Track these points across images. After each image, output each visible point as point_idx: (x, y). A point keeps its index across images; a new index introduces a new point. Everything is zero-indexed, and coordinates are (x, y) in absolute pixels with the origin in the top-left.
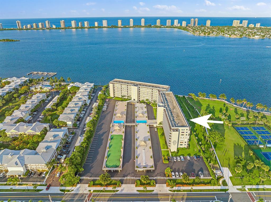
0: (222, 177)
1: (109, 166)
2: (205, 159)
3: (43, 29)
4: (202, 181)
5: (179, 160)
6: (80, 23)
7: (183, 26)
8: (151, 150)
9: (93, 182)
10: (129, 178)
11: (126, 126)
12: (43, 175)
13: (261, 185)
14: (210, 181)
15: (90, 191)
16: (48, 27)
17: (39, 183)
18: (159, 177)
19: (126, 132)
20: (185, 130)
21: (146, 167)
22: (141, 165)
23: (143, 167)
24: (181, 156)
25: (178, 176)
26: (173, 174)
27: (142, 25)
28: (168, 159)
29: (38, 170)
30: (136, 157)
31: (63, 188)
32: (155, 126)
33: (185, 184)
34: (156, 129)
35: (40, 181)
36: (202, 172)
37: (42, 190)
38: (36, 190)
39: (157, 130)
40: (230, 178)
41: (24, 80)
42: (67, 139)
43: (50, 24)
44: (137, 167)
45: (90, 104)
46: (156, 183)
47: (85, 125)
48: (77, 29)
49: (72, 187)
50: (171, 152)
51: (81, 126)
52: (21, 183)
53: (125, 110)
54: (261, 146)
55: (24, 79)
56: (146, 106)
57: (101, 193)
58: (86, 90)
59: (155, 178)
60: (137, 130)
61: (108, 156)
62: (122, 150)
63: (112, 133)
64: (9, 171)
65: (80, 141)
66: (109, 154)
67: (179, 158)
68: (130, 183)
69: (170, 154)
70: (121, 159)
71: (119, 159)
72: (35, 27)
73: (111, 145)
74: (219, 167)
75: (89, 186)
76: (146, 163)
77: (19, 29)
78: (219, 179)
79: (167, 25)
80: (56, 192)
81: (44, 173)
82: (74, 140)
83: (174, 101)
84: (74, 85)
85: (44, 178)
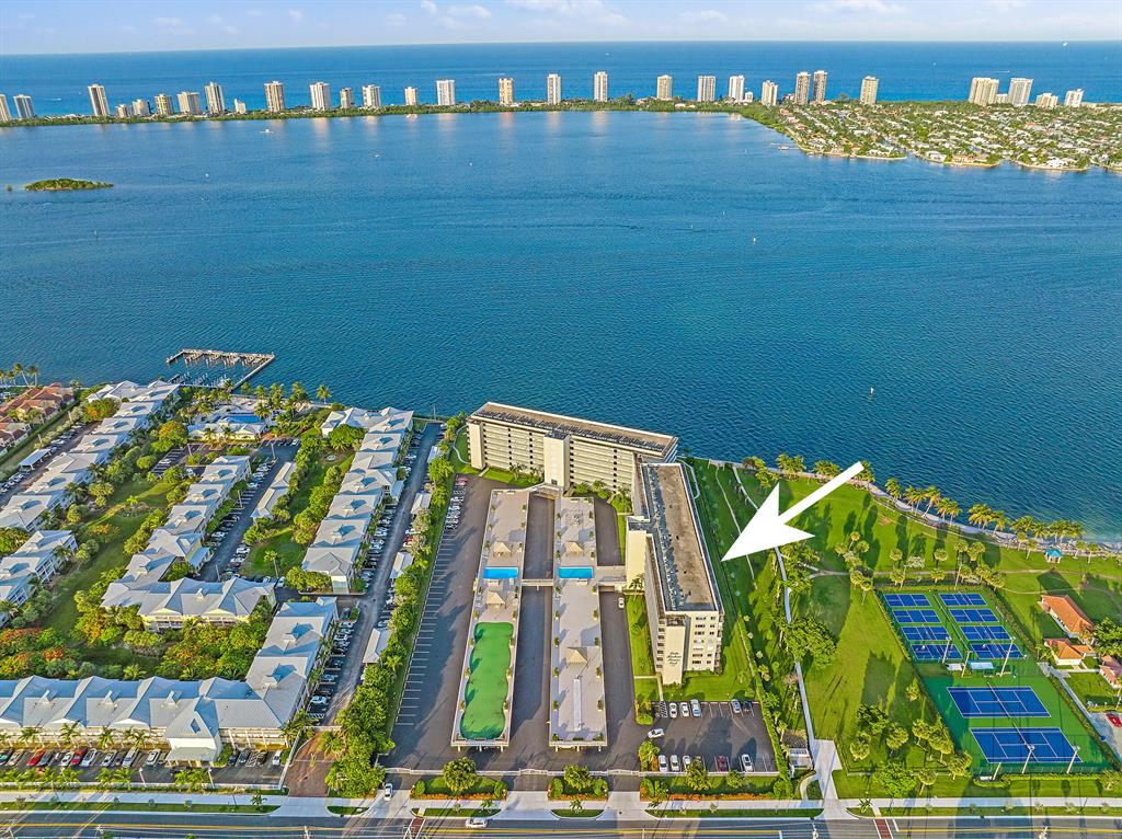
0: (812, 771)
1: (472, 732)
2: (765, 713)
3: (197, 120)
4: (747, 783)
5: (687, 715)
6: (344, 93)
7: (763, 101)
8: (600, 679)
9: (426, 786)
10: (528, 771)
11: (525, 589)
12: (275, 762)
13: (922, 797)
14: (773, 784)
15: (416, 810)
16: (216, 110)
17: (265, 787)
18: (619, 770)
19: (522, 614)
20: (708, 619)
21: (582, 739)
22: (568, 729)
23: (573, 736)
24: (693, 701)
25: (677, 768)
26: (663, 760)
27: (596, 97)
28: (653, 712)
29: (258, 746)
30: (552, 703)
31: (336, 802)
32: (620, 589)
33: (697, 792)
34: (621, 600)
35: (266, 781)
36: (752, 753)
37: (277, 807)
38: (258, 809)
39: (625, 602)
40: (835, 774)
41: (163, 397)
42: (335, 638)
43: (222, 99)
44: (556, 738)
45: (402, 497)
46: (611, 789)
47: (389, 583)
48: (333, 116)
49: (362, 800)
50: (664, 687)
51: (375, 588)
52: (212, 785)
53: (523, 524)
54: (955, 667)
55: (164, 388)
56: (592, 509)
57: (448, 818)
58: (385, 441)
59: (607, 773)
60: (561, 604)
61: (468, 701)
62: (511, 679)
63: (478, 616)
64: (173, 748)
65: (376, 644)
66: (469, 691)
67: (686, 708)
68: (535, 787)
69: (661, 693)
70: (505, 711)
71: (500, 711)
72: (162, 110)
73: (478, 661)
74: (805, 737)
75: (412, 797)
76: (583, 724)
77: (101, 121)
78: (799, 778)
79: (699, 100)
80: (317, 814)
81: (278, 754)
82: (358, 639)
83: (683, 503)
84: (343, 422)
85: (278, 769)
